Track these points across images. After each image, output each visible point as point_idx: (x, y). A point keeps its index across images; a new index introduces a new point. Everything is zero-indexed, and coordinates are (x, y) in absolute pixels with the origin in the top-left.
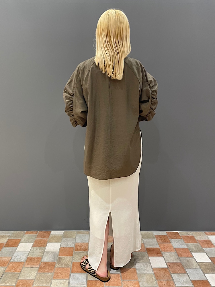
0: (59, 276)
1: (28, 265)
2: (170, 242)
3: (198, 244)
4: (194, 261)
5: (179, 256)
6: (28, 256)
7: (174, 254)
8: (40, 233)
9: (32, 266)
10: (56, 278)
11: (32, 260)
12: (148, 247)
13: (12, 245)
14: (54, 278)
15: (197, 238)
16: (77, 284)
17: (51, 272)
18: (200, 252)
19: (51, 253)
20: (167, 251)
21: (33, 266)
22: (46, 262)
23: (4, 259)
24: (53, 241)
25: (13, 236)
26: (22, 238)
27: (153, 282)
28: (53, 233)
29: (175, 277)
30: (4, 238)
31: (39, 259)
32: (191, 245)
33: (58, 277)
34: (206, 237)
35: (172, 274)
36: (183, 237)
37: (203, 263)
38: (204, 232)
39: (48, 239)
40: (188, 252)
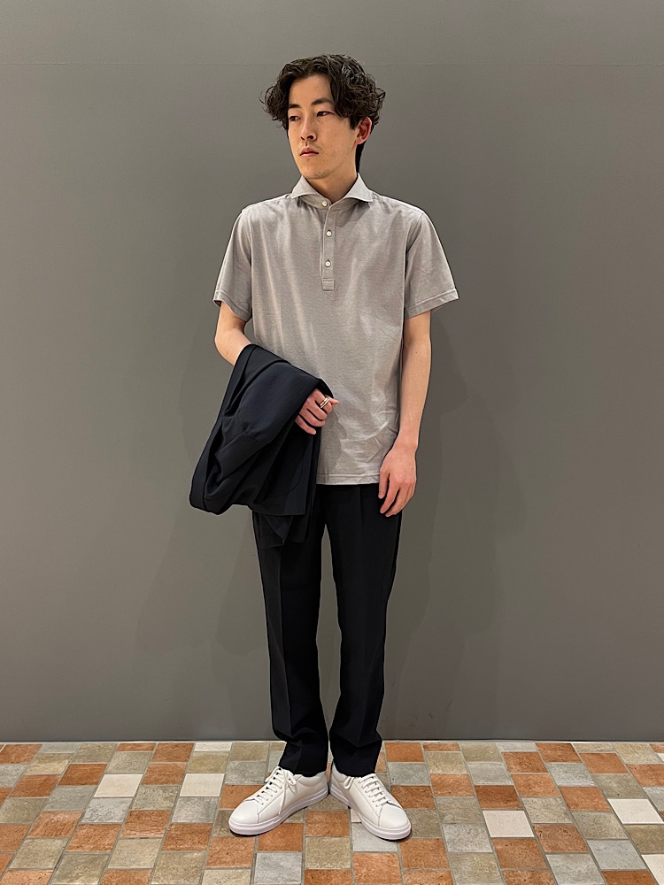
0: (224, 860)
1: (134, 832)
2: (545, 770)
3: (630, 777)
4: (613, 822)
5: (569, 807)
6: (130, 807)
7: (556, 802)
8: (160, 747)
9: (144, 835)
10: (215, 863)
11: (144, 818)
12: (481, 783)
13: (81, 779)
14: (208, 864)
15: (625, 761)
16: (276, 879)
17: (200, 850)
18: (634, 798)
19: (196, 799)
20: (536, 795)
21: (148, 835)
22: (184, 824)
23: (60, 817)
24: (204, 768)
25: (81, 757)
26: (109, 761)
27: (491, 873)
28: (201, 747)
29: (555, 861)
30: (56, 760)
31: (165, 815)
32: (608, 778)
33: (221, 863)
34: (655, 758)
35: (547, 853)
36: (587, 756)
37: (639, 826)
38: (648, 744)
39: (185, 763)
40: (598, 798)
